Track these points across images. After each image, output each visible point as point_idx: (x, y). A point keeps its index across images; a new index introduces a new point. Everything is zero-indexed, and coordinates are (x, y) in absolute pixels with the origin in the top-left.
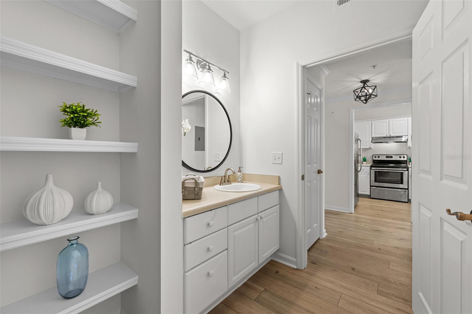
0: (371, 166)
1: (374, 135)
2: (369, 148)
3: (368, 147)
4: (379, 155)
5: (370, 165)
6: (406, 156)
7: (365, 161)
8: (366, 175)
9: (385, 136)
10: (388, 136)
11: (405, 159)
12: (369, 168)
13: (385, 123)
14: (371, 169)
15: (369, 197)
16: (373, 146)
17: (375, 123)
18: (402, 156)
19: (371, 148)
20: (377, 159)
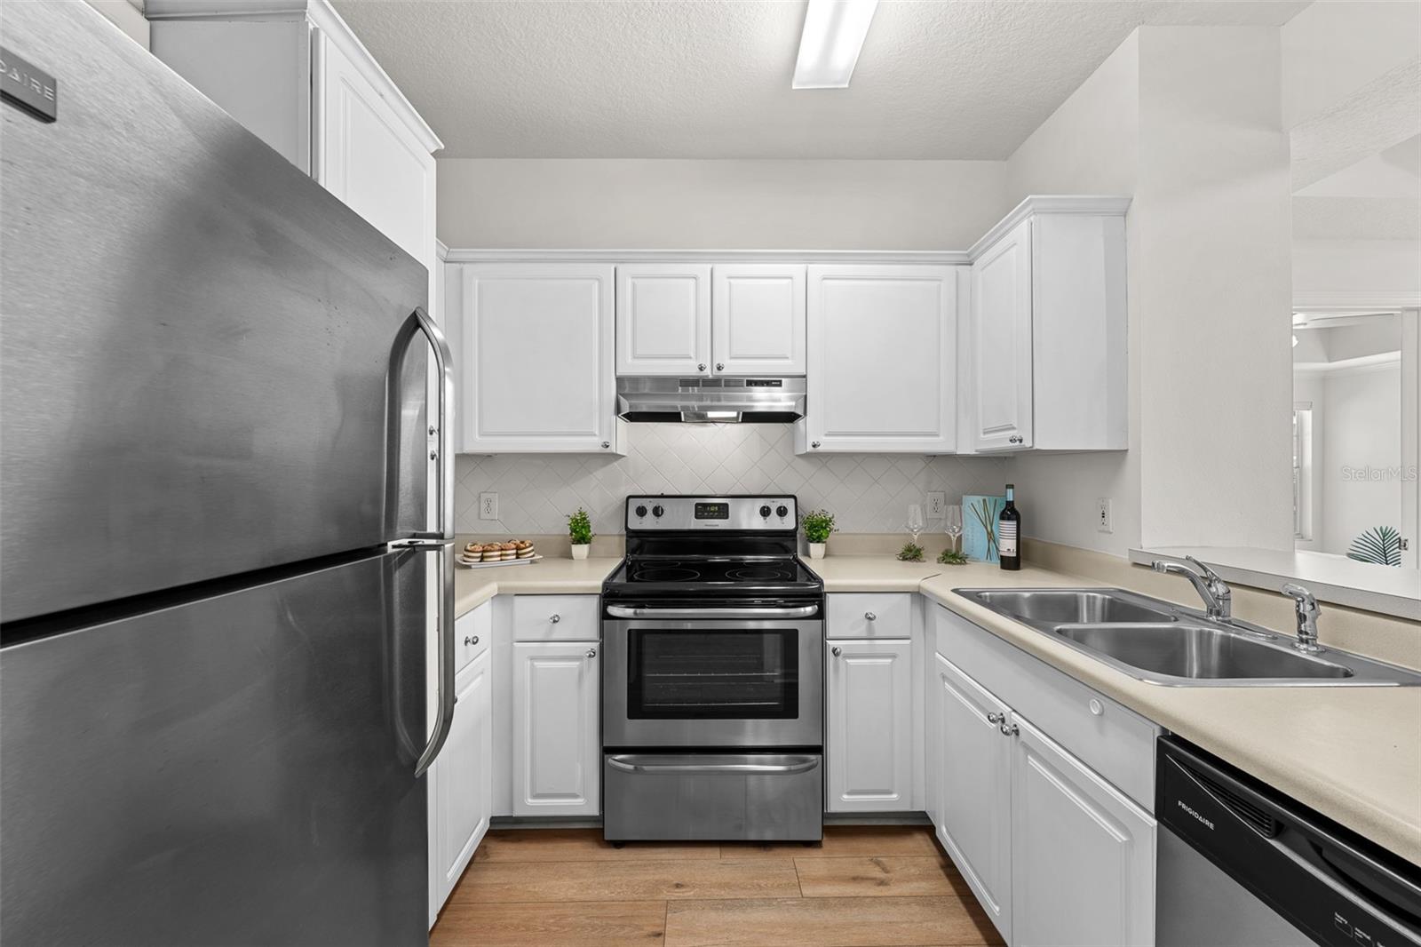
0: (610, 596)
1: (630, 360)
2: (598, 449)
3: (592, 444)
4: (662, 496)
5: (597, 583)
6: (789, 504)
7: (582, 540)
8: (575, 664)
9: (688, 369)
10: (708, 373)
11: (788, 523)
12: (593, 604)
13: (692, 282)
14: (605, 616)
15: (593, 832)
16: (627, 436)
17: (639, 282)
18: (774, 505)
19: (612, 449)
20: (649, 523)
